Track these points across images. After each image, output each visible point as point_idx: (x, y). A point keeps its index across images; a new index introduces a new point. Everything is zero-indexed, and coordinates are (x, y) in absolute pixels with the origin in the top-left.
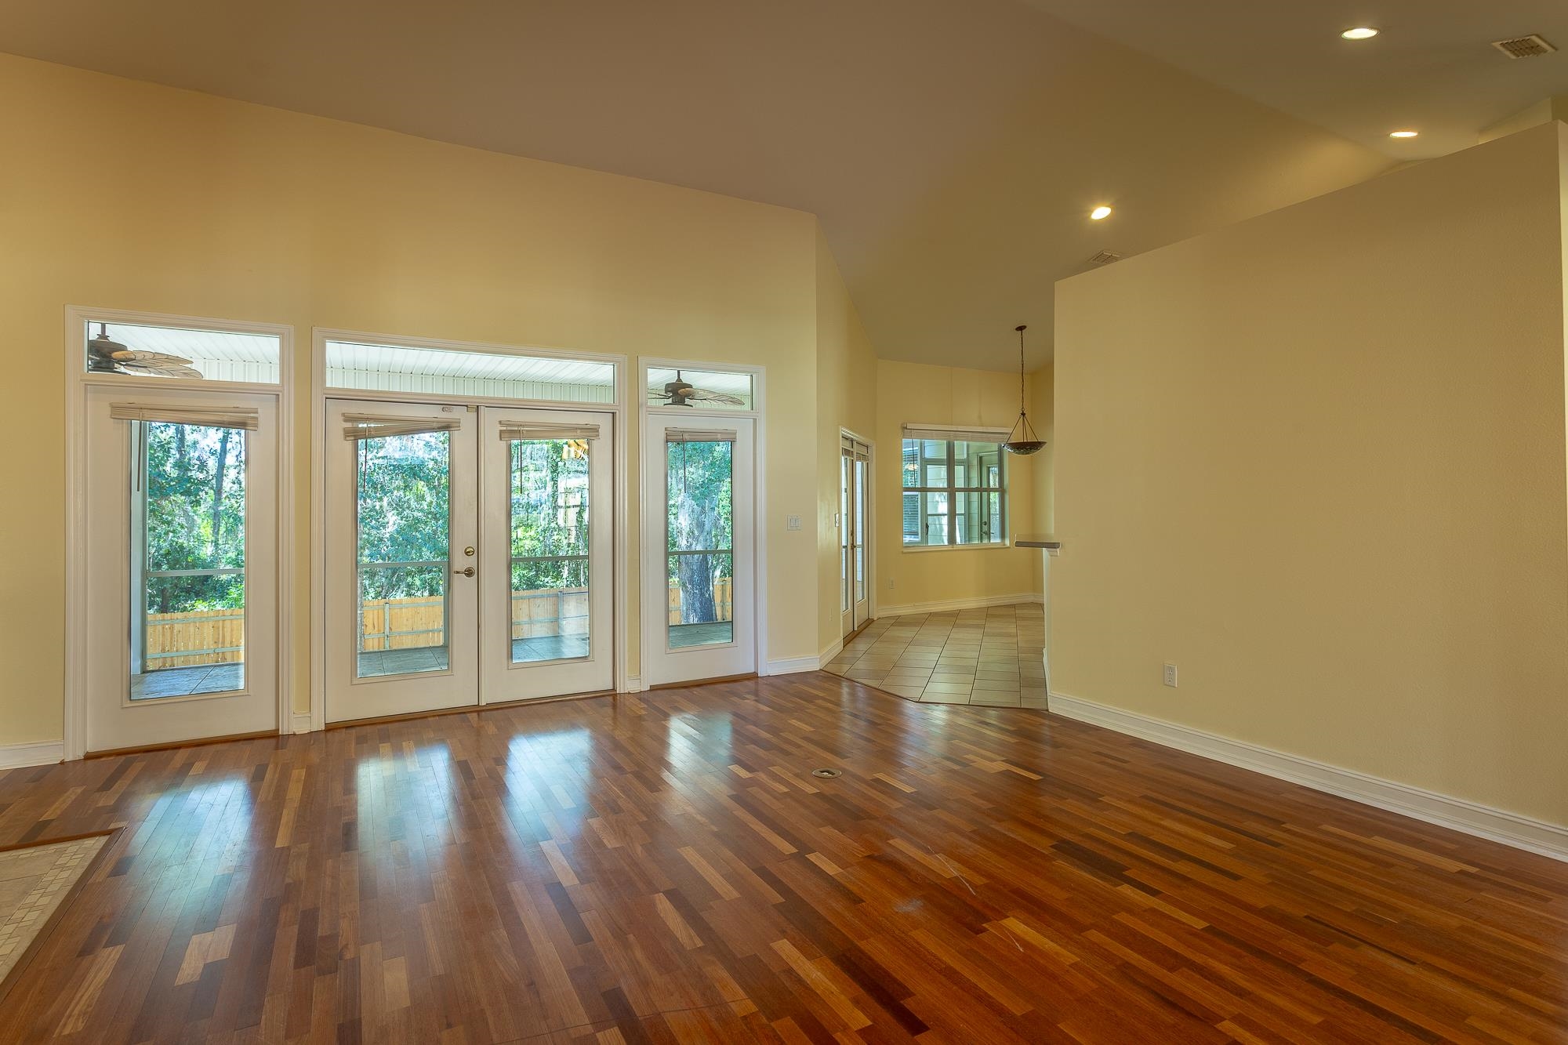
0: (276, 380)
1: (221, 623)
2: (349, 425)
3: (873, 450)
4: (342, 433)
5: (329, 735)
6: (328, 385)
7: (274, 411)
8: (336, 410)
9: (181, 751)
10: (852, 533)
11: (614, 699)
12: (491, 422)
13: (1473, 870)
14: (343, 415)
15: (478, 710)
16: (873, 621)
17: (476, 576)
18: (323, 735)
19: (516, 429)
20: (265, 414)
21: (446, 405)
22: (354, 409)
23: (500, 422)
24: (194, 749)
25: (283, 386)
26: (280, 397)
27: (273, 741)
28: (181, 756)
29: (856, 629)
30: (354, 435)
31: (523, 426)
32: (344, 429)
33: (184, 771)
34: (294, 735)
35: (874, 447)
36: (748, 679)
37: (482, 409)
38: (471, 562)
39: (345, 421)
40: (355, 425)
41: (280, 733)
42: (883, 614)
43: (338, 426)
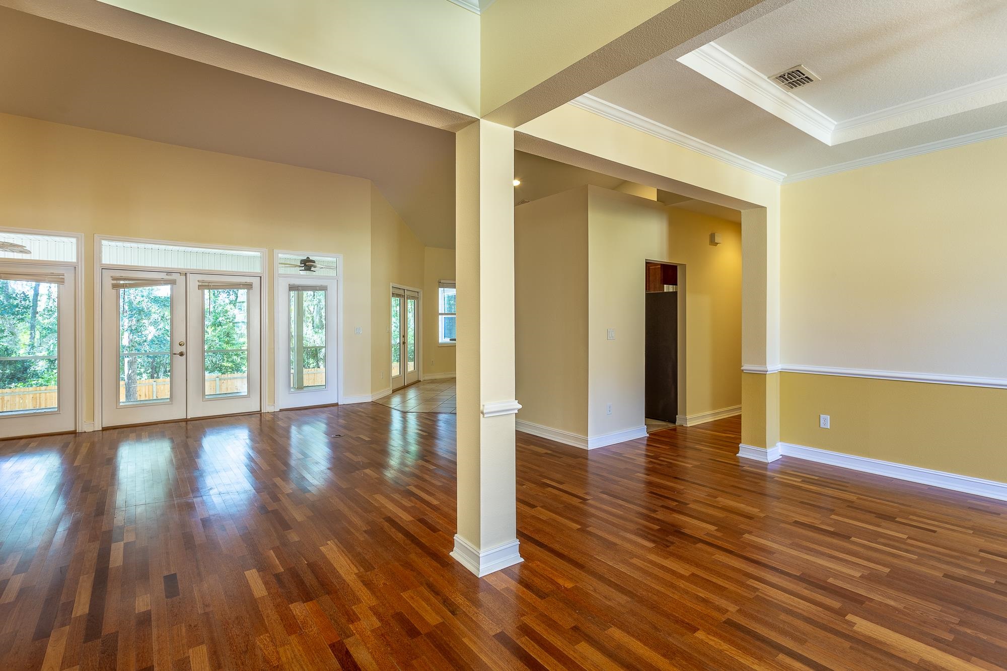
0: (74, 260)
1: (38, 395)
2: (115, 282)
3: (421, 294)
4: (111, 286)
5: (104, 432)
6: (104, 262)
7: (73, 275)
8: (107, 275)
9: (23, 440)
10: (404, 336)
11: (261, 415)
12: (193, 281)
13: (549, 452)
14: (112, 277)
15: (186, 421)
16: (420, 381)
17: (185, 356)
18: (101, 432)
19: (207, 284)
20: (69, 277)
21: (169, 273)
22: (118, 274)
23: (198, 281)
24: (30, 439)
25: (78, 263)
26: (77, 268)
27: (73, 435)
28: (23, 441)
29: (406, 385)
30: (116, 287)
31: (211, 283)
32: (112, 284)
33: (27, 445)
34: (85, 432)
35: (422, 293)
36: (333, 406)
37: (188, 275)
38: (183, 349)
39: (113, 280)
40: (118, 282)
41: (77, 431)
42: (426, 378)
43: (108, 282)
